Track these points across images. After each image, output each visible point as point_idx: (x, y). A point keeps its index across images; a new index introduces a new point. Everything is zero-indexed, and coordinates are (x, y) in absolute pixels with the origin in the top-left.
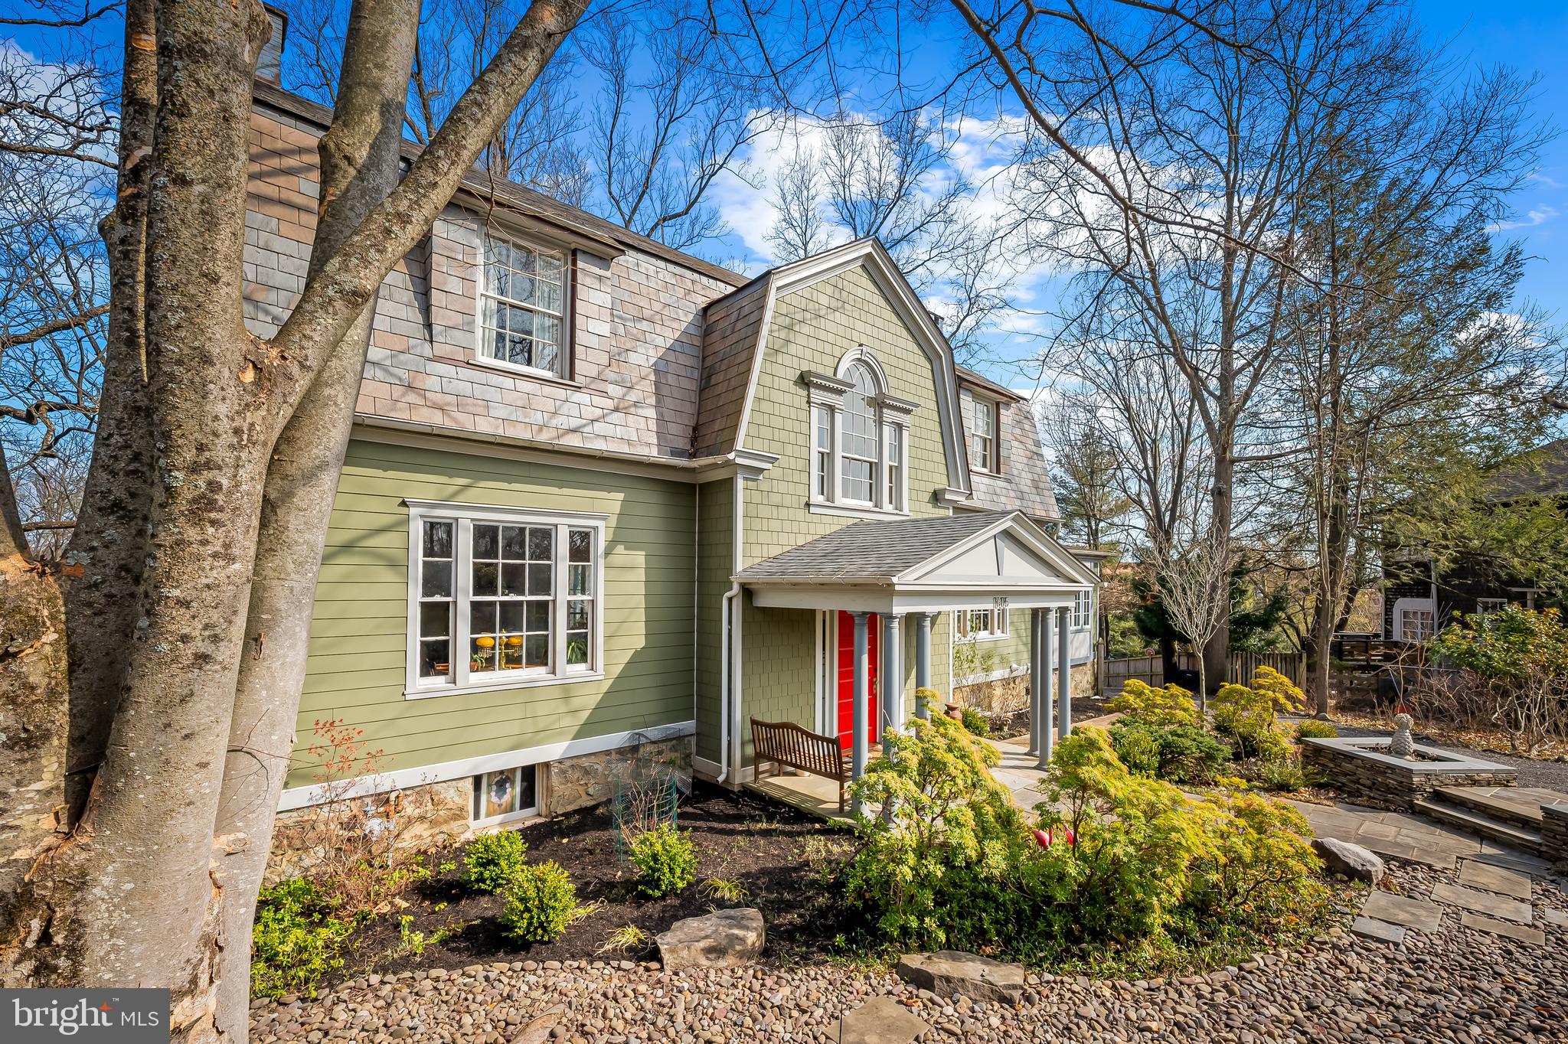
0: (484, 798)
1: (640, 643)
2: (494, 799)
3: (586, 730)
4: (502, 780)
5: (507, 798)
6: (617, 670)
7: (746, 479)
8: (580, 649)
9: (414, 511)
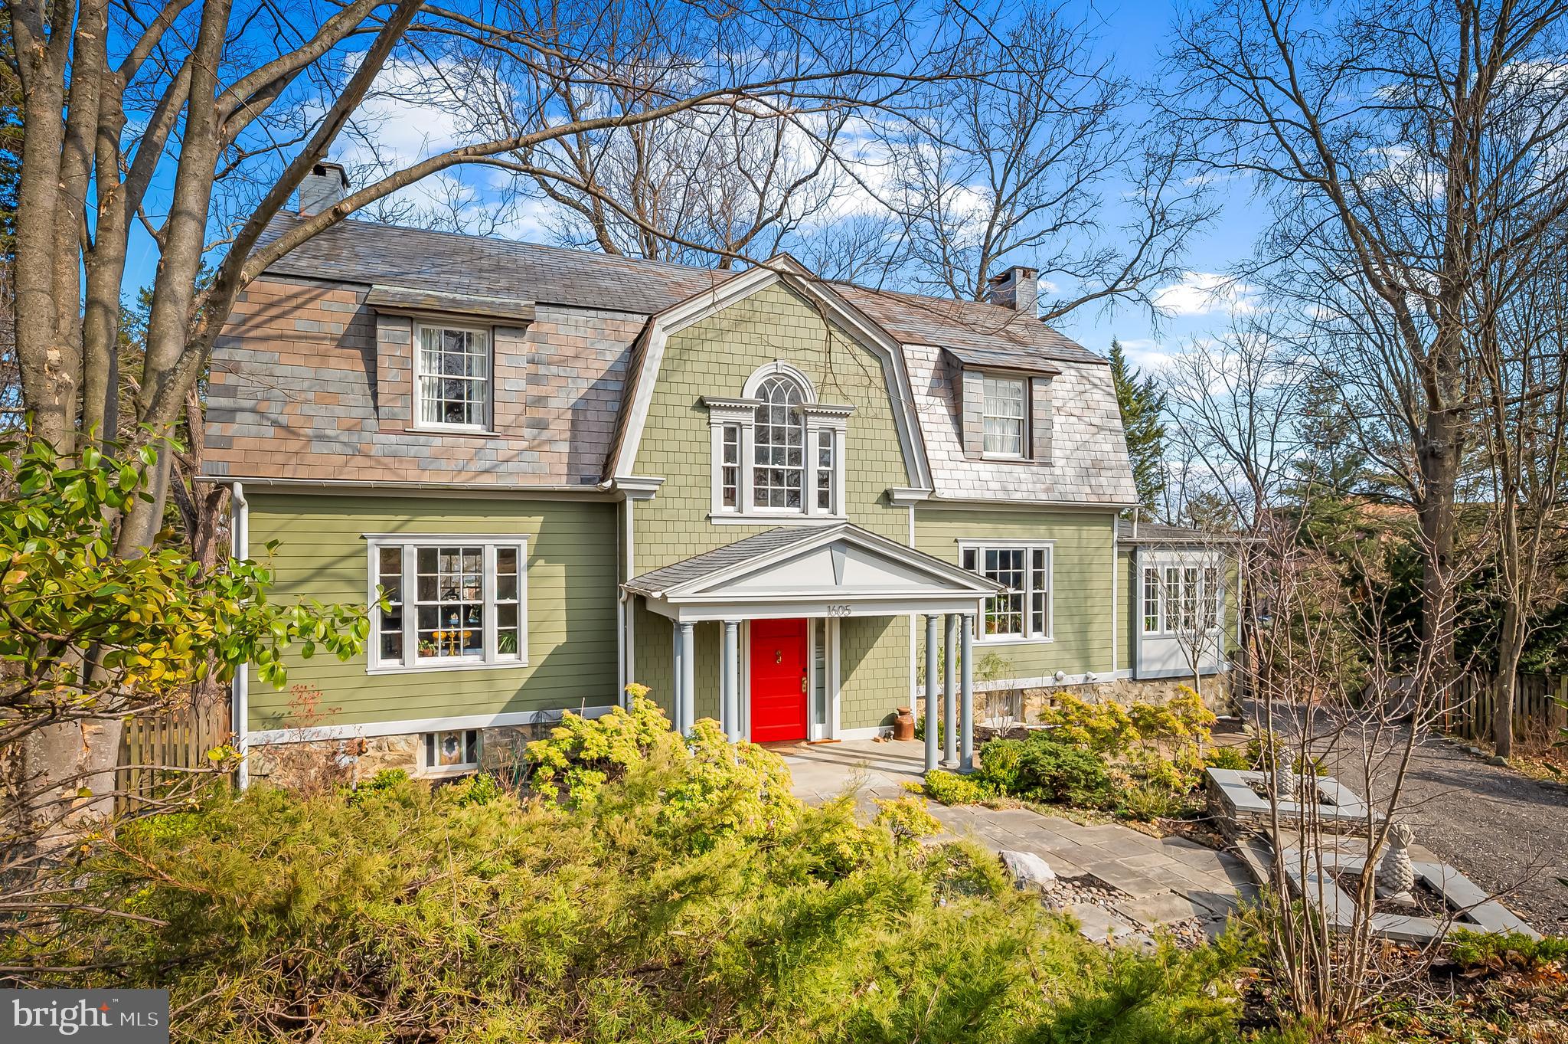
0: (437, 752)
1: (562, 639)
2: (445, 753)
3: (512, 706)
4: (451, 739)
5: (455, 753)
6: (540, 660)
7: (637, 502)
8: (509, 642)
9: (368, 541)
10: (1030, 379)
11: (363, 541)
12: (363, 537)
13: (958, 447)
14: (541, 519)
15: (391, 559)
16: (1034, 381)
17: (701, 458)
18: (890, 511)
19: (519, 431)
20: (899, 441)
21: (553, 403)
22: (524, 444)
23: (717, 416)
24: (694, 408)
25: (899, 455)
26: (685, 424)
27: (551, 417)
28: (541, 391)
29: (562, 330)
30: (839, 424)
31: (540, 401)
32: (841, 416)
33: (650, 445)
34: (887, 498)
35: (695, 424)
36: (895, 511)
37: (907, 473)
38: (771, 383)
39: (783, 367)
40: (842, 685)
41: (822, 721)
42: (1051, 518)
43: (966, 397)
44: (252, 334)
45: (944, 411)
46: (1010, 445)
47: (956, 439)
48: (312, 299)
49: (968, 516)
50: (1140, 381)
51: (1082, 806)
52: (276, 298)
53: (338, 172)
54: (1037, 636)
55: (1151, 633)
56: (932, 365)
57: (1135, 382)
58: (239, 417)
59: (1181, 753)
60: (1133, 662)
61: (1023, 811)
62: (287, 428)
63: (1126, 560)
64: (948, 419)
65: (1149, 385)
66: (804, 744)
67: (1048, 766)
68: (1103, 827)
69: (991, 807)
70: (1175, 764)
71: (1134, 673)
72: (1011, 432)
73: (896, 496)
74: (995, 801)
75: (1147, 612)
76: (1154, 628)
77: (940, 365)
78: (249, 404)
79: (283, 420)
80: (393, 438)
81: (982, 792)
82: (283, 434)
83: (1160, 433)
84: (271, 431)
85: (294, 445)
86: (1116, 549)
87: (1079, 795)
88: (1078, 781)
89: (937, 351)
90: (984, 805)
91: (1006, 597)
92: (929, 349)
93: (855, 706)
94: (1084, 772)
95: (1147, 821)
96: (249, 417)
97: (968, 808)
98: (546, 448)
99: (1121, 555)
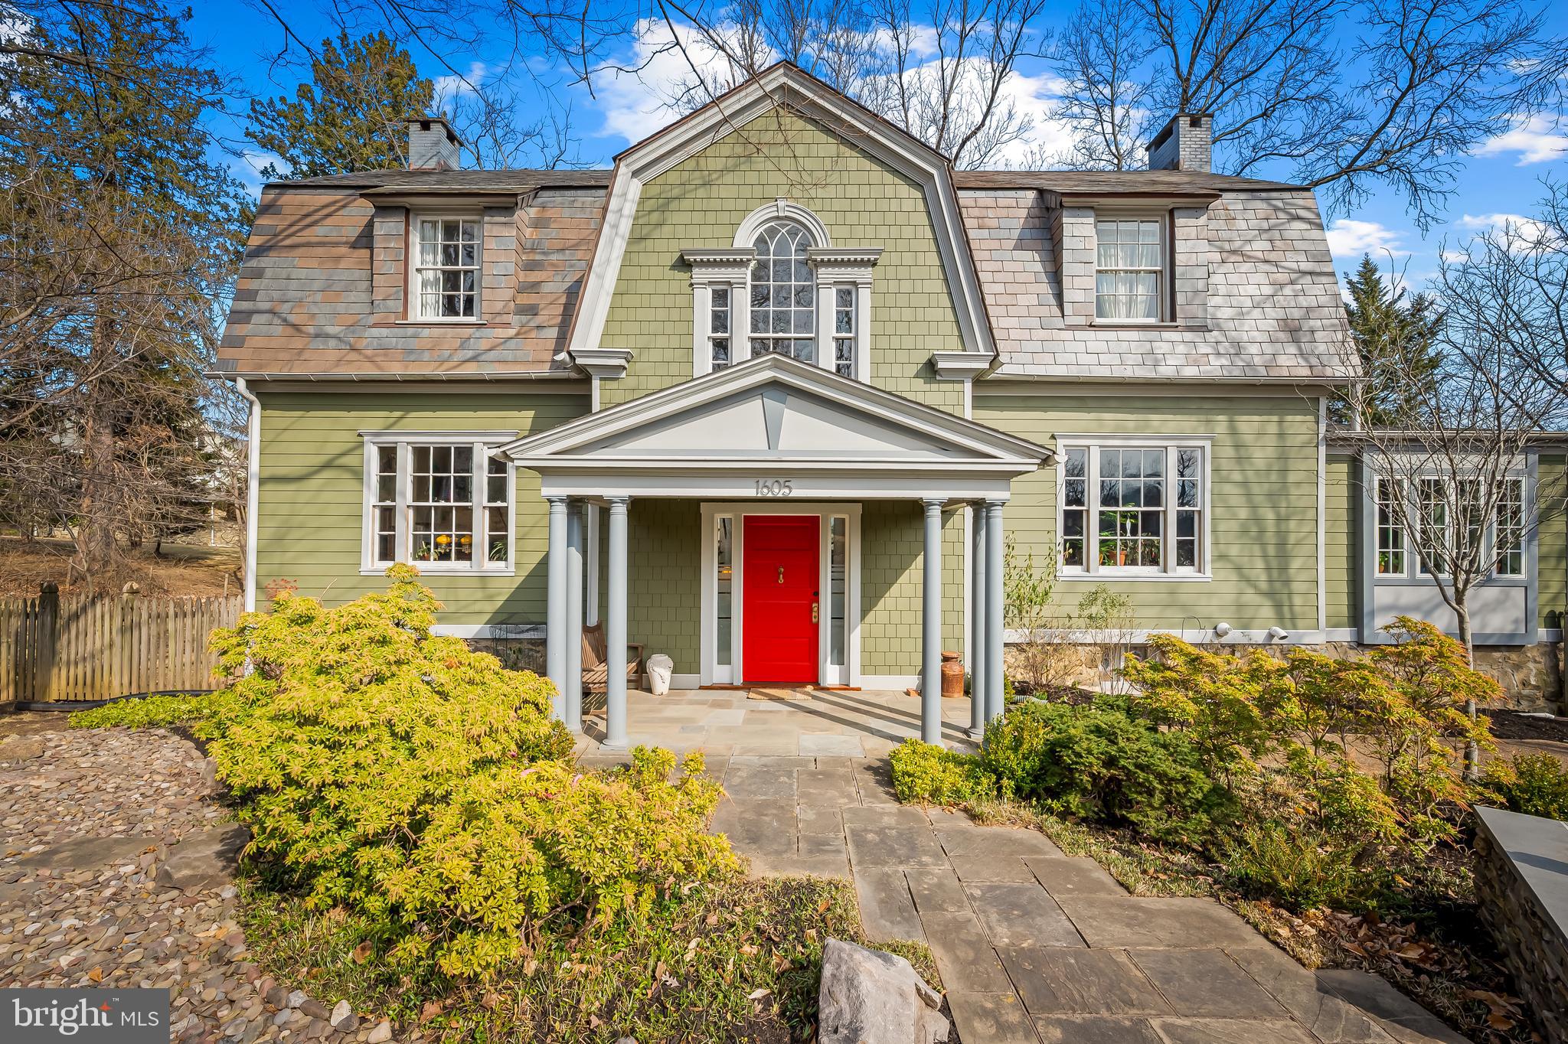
7: (601, 379)
8: (498, 549)
9: (366, 438)
10: (1171, 212)
11: (360, 439)
12: (360, 435)
13: (1056, 311)
14: (531, 413)
15: (388, 459)
16: (1176, 214)
17: (682, 328)
18: (935, 386)
19: (506, 318)
20: (950, 294)
21: (546, 288)
22: (512, 332)
23: (699, 274)
24: (673, 267)
25: (949, 312)
26: (663, 287)
27: (542, 303)
28: (535, 276)
29: (566, 213)
30: (864, 274)
31: (534, 287)
32: (862, 264)
33: (621, 314)
34: (930, 370)
35: (675, 287)
36: (943, 387)
37: (961, 336)
38: (772, 232)
39: (784, 207)
40: (863, 617)
41: (841, 662)
42: (1207, 405)
43: (1067, 243)
44: (287, 242)
45: (1039, 267)
46: (1141, 308)
47: (1053, 301)
48: (344, 206)
49: (1073, 403)
50: (1405, 304)
51: (1165, 842)
52: (312, 209)
53: (440, 126)
54: (1186, 571)
55: (1391, 575)
56: (1024, 213)
57: (1398, 306)
58: (255, 318)
59: (1403, 764)
60: (1356, 616)
61: (1032, 835)
62: (295, 326)
63: (1344, 468)
64: (1043, 277)
65: (1419, 305)
66: (809, 688)
67: (1090, 754)
68: (1177, 902)
69: (974, 816)
70: (1390, 784)
71: (1360, 633)
72: (1143, 290)
73: (941, 365)
74: (986, 808)
75: (1384, 543)
76: (1397, 568)
77: (1036, 212)
78: (266, 306)
79: (292, 318)
80: (384, 332)
81: (966, 787)
82: (290, 331)
83: (1434, 363)
84: (279, 330)
85: (298, 343)
86: (1323, 449)
87: (1152, 822)
88: (1150, 793)
89: (1031, 195)
90: (966, 810)
91: (1134, 516)
92: (1021, 193)
93: (883, 645)
94: (1161, 776)
95: (1294, 909)
96: (264, 318)
97: (933, 812)
98: (533, 334)
99: (1331, 459)
